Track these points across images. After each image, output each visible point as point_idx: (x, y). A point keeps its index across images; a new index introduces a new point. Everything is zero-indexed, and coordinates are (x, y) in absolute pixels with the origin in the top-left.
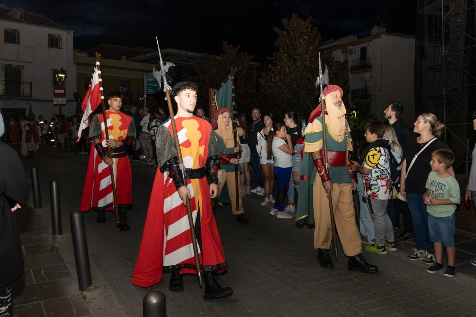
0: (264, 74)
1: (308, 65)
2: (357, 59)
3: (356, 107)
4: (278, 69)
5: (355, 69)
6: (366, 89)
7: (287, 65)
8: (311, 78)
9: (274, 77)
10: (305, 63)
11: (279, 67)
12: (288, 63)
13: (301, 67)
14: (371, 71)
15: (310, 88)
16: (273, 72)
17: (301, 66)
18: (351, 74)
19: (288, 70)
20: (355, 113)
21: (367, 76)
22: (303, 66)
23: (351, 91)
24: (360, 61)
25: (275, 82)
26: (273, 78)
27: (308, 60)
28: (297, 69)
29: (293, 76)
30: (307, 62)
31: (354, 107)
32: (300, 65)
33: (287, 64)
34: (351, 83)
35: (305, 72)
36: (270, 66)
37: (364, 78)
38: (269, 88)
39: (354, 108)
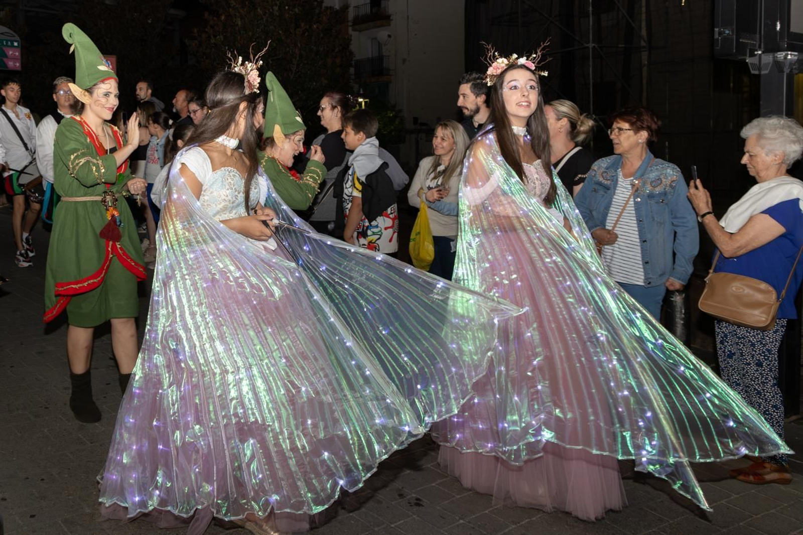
0: (196, 30)
1: (278, 14)
2: (365, 4)
3: (363, 91)
4: (221, 21)
5: (362, 22)
6: (380, 58)
7: (237, 14)
8: (283, 38)
9: (215, 36)
10: (271, 10)
11: (223, 18)
12: (241, 11)
13: (264, 17)
14: (389, 25)
15: (281, 56)
16: (212, 27)
17: (264, 15)
18: (354, 30)
19: (239, 23)
20: (361, 102)
21: (382, 34)
22: (267, 15)
23: (353, 62)
24: (369, 6)
25: (215, 44)
26: (212, 37)
27: (276, 5)
28: (258, 21)
29: (250, 34)
30: (276, 8)
31: (361, 90)
32: (261, 13)
33: (239, 13)
34: (353, 47)
35: (271, 27)
36: (206, 14)
37: (376, 38)
38: (205, 57)
39: (362, 92)
